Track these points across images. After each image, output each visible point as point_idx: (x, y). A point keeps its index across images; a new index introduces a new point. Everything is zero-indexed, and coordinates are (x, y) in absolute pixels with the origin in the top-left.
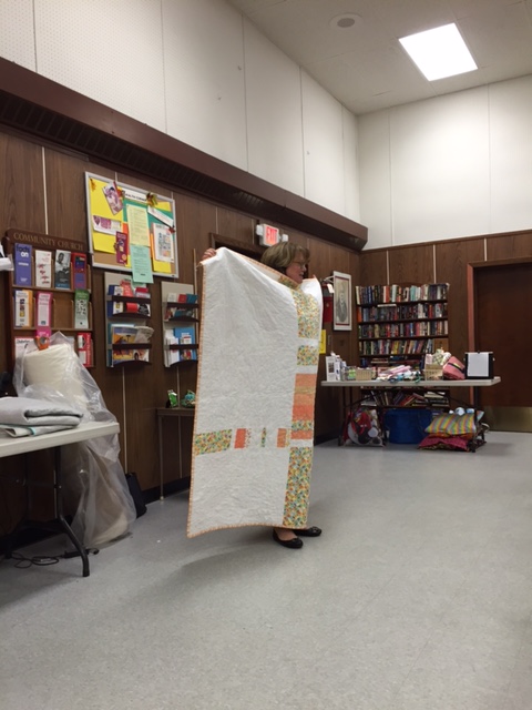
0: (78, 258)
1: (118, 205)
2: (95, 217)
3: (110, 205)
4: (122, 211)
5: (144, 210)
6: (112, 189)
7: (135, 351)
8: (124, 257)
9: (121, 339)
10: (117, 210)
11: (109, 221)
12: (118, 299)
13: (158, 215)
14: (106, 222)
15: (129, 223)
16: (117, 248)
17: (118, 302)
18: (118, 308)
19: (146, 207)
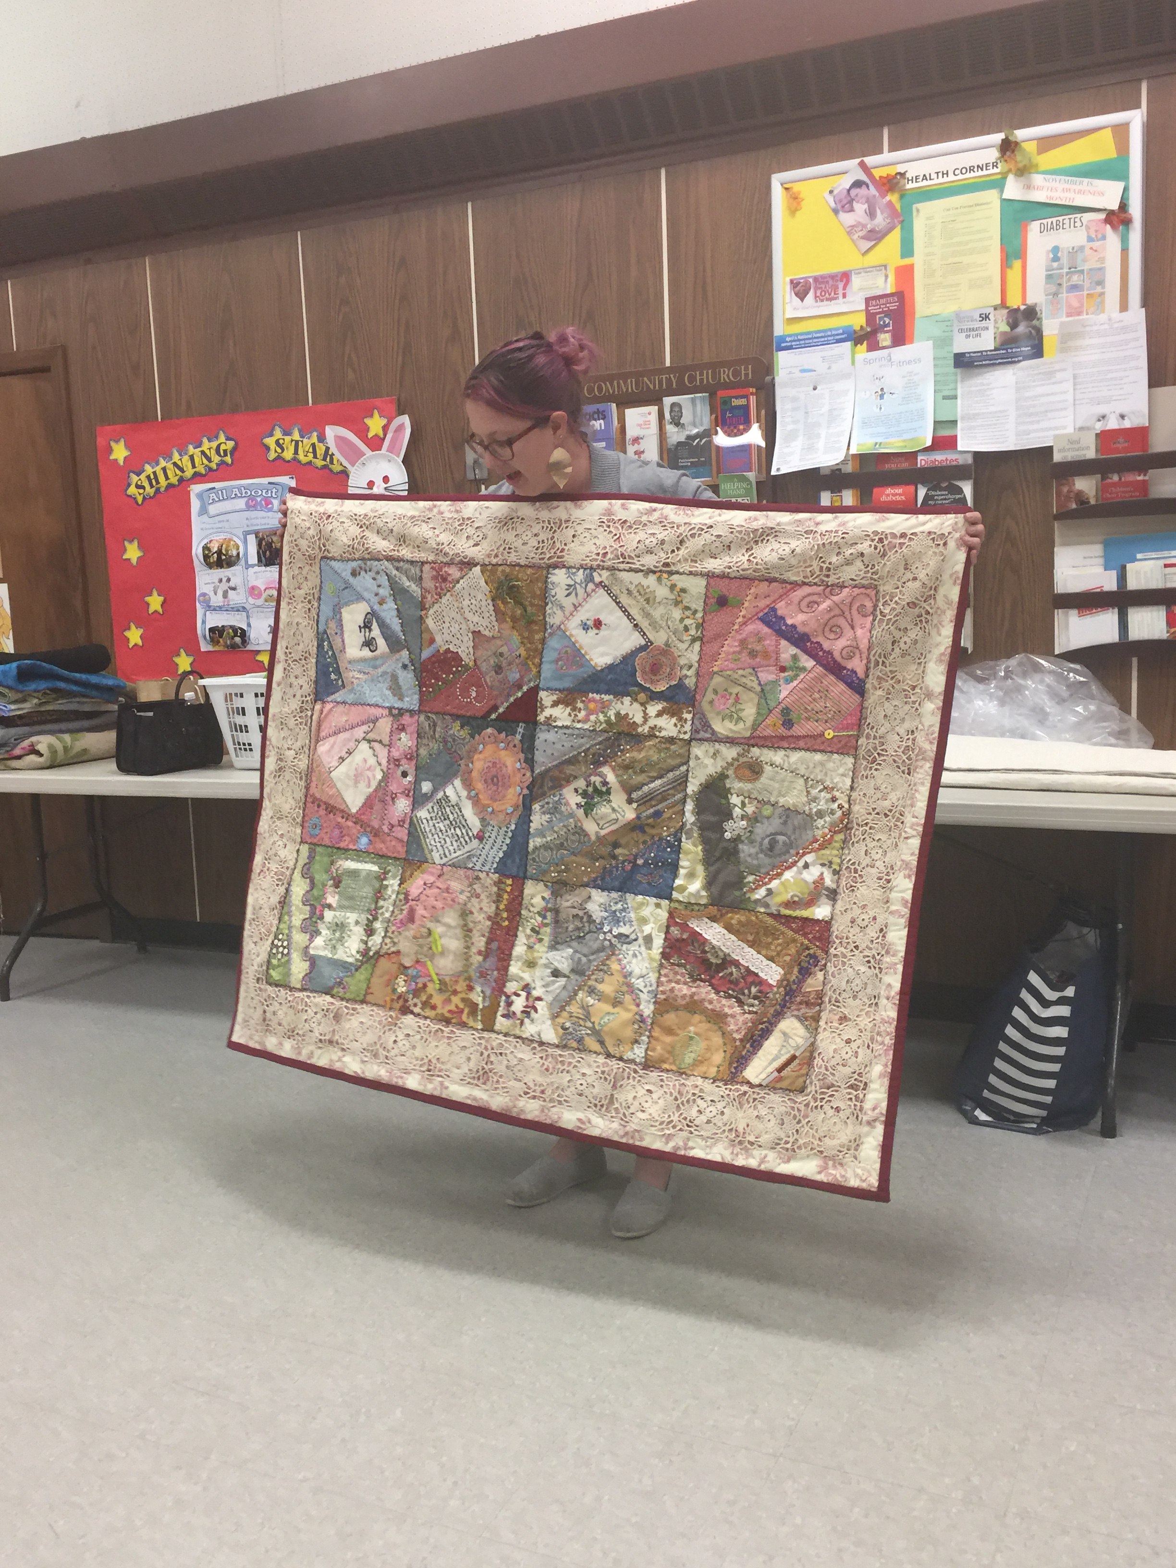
0: (725, 403)
2: (794, 284)
3: (851, 230)
5: (992, 196)
6: (858, 184)
10: (875, 236)
11: (845, 277)
12: (836, 483)
13: (1047, 191)
14: (829, 285)
15: (918, 260)
17: (837, 488)
19: (999, 184)
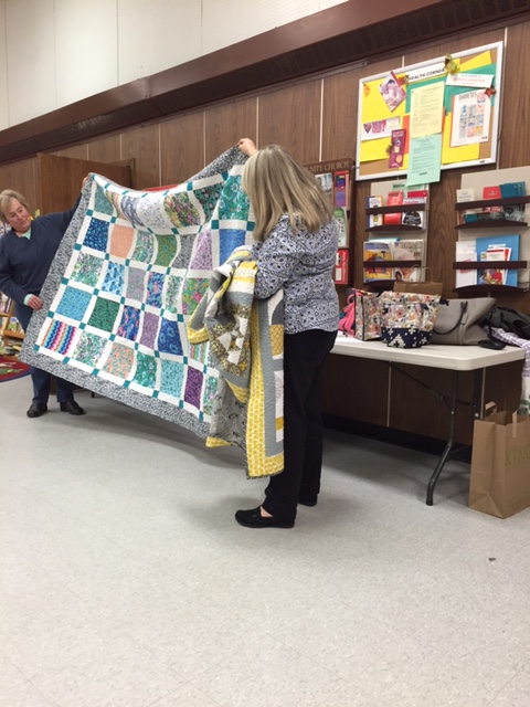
0: (337, 177)
1: (398, 97)
2: (365, 126)
4: (404, 102)
5: (441, 85)
6: (391, 81)
7: (397, 270)
8: (399, 159)
9: (374, 256)
10: (396, 104)
11: (384, 122)
12: (376, 211)
13: (463, 80)
14: (378, 126)
15: (411, 114)
16: (390, 150)
17: (375, 214)
18: (376, 221)
19: (444, 79)
